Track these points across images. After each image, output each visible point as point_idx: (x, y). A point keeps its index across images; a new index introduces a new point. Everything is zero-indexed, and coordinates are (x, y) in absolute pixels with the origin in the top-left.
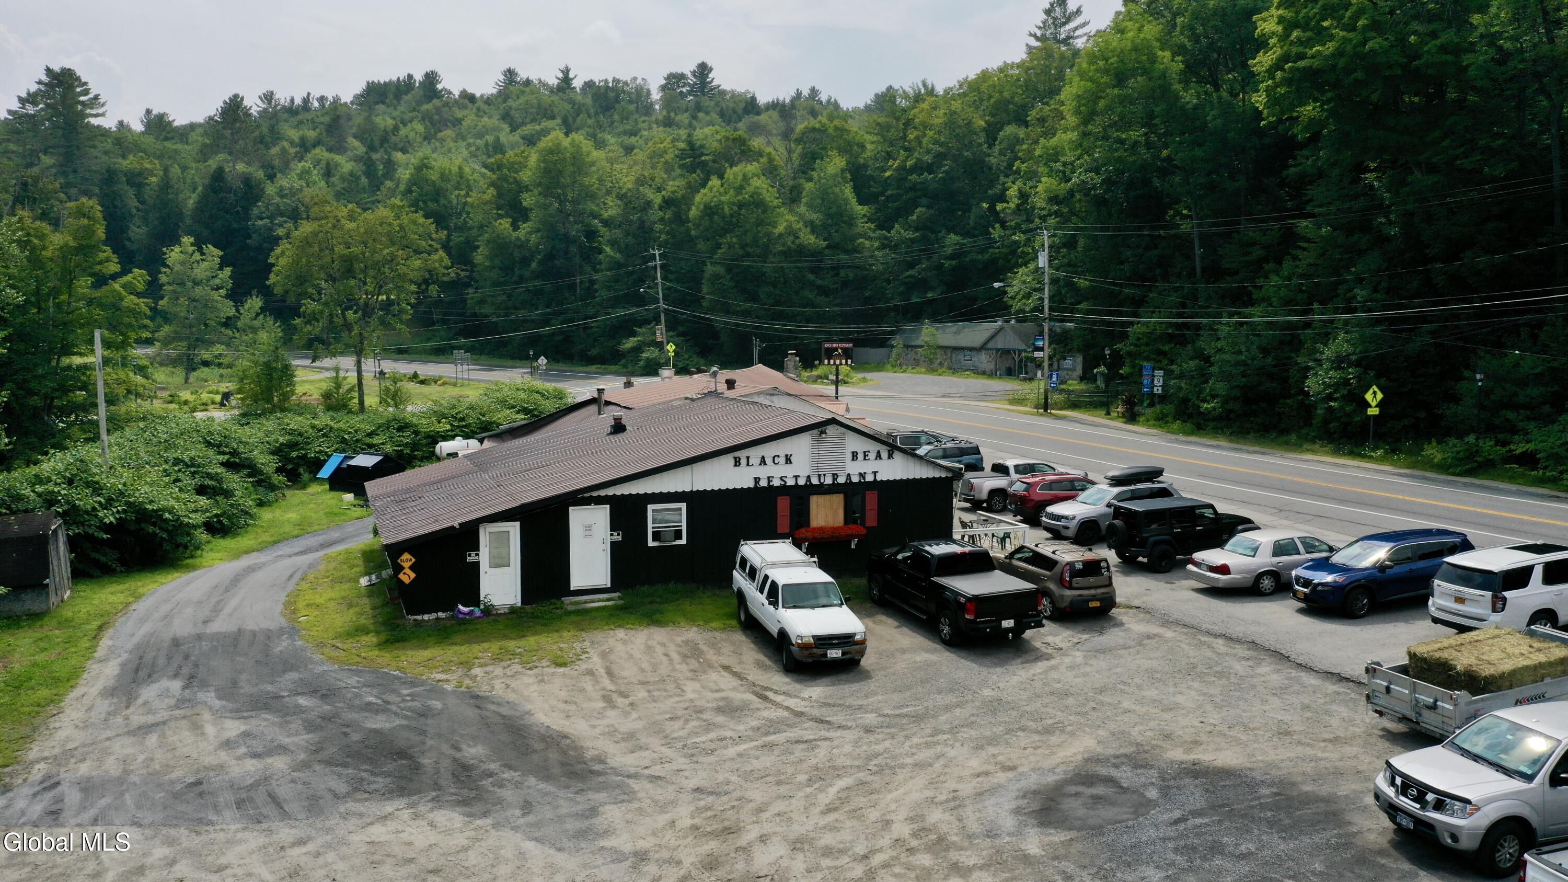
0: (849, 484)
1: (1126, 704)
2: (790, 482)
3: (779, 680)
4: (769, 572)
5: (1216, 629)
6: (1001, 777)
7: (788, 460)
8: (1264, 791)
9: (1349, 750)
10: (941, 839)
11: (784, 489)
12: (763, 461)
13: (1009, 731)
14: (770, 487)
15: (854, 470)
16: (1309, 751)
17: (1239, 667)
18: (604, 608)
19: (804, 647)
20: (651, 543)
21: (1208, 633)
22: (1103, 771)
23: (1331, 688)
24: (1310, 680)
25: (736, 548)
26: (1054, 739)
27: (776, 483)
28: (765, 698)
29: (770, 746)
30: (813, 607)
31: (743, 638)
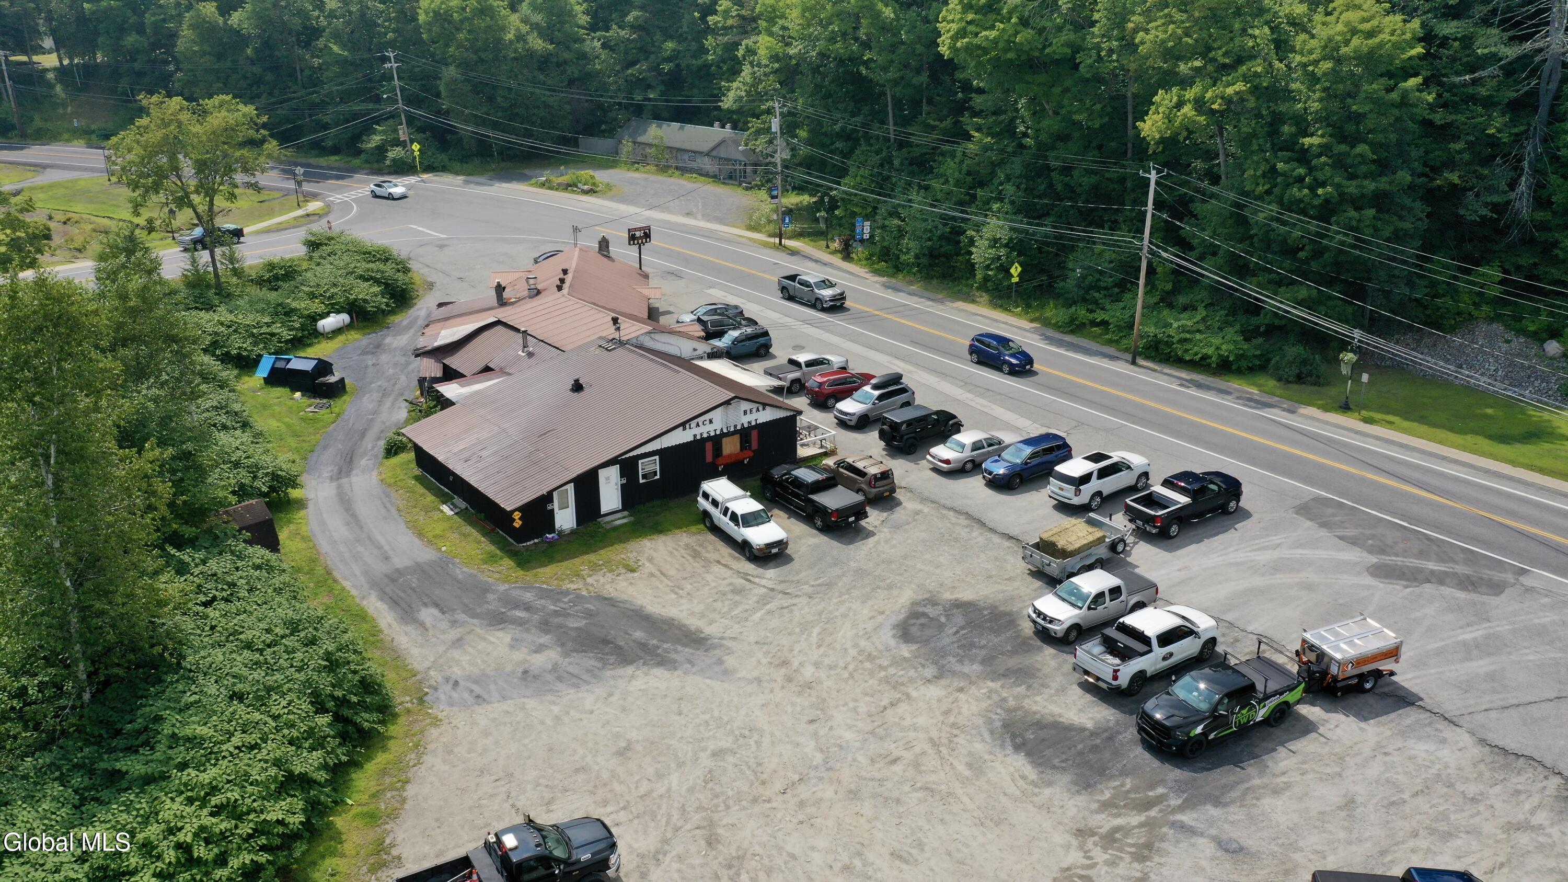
0: (743, 428)
1: (919, 566)
2: (712, 434)
3: (749, 567)
4: (728, 505)
5: (948, 503)
6: (880, 619)
7: (711, 422)
8: (986, 612)
9: (1016, 584)
10: (870, 655)
11: (709, 438)
12: (698, 425)
13: (873, 590)
14: (702, 439)
15: (745, 420)
16: (1000, 587)
17: (963, 533)
18: (625, 524)
19: (760, 550)
20: (641, 481)
21: (945, 507)
22: (921, 609)
23: (1007, 544)
24: (996, 539)
25: (698, 486)
26: (895, 592)
27: (705, 435)
28: (749, 581)
29: (769, 612)
30: (758, 525)
31: (713, 538)
